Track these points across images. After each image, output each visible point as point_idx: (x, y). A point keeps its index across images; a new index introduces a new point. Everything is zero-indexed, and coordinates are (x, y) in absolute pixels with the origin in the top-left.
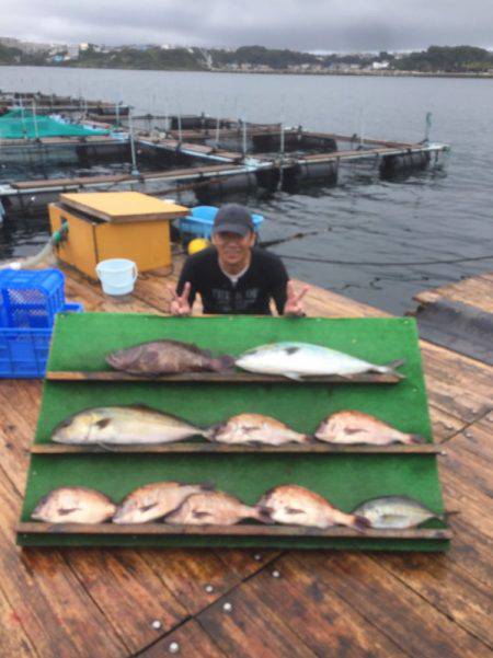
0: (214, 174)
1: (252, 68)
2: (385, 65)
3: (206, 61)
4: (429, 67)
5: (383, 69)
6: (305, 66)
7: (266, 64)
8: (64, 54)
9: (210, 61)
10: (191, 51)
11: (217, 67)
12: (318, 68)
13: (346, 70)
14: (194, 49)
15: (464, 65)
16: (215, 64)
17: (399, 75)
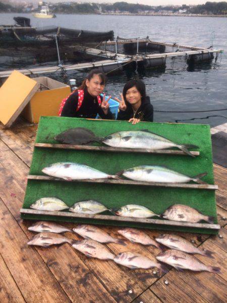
0: (101, 65)
1: (121, 13)
2: (185, 11)
3: (98, 9)
4: (206, 12)
5: (184, 13)
6: (146, 12)
7: (127, 11)
8: (31, 7)
9: (100, 9)
10: (92, 5)
11: (104, 12)
12: (153, 13)
13: (166, 14)
14: (93, 4)
15: (223, 11)
16: (103, 11)
17: (192, 16)
